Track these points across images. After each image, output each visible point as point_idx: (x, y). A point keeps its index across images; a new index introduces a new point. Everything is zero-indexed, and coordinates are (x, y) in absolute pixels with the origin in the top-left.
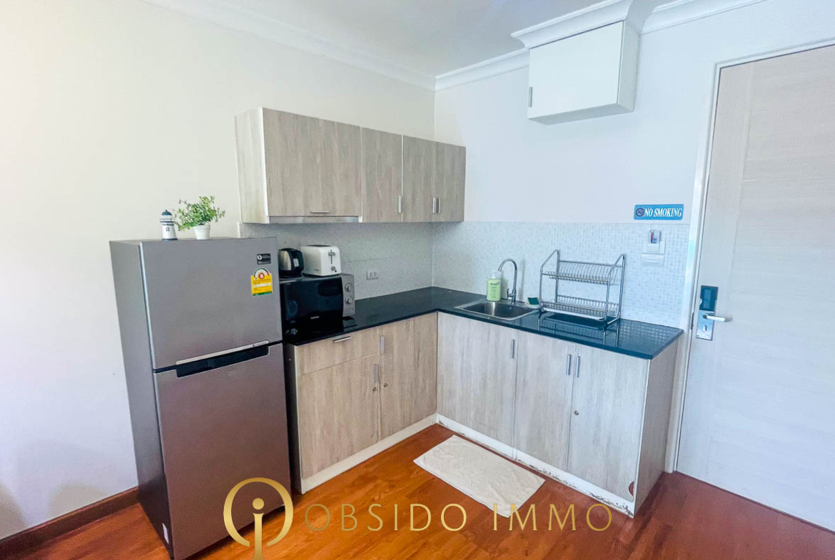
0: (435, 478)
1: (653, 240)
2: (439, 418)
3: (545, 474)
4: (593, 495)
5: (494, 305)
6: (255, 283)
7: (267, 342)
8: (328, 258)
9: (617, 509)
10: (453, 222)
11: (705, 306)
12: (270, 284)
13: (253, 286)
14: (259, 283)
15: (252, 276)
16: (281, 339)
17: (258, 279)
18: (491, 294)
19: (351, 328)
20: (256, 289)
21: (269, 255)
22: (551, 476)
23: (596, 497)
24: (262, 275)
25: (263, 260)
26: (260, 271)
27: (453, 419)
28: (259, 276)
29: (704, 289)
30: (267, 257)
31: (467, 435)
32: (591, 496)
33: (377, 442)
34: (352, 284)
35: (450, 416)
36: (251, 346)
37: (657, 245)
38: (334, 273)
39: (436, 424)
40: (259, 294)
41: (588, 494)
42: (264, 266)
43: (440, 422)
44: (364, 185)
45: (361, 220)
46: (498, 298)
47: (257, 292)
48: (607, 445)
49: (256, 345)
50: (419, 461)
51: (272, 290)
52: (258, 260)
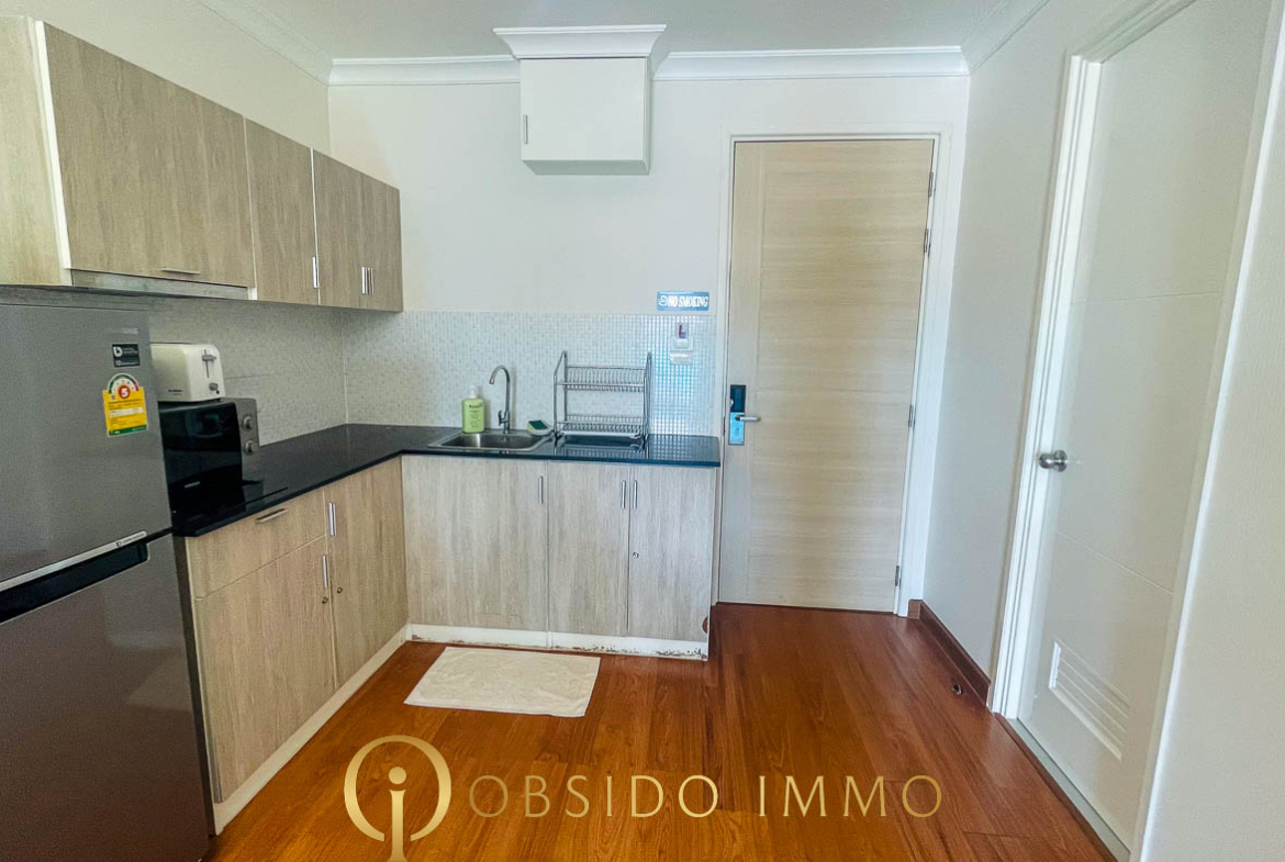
0: (454, 711)
1: (681, 334)
2: (411, 631)
3: (596, 651)
4: (660, 653)
5: (478, 437)
6: (112, 408)
7: (144, 534)
8: (201, 364)
9: (688, 658)
10: (391, 312)
11: (736, 408)
12: (141, 410)
13: (109, 414)
14: (119, 408)
15: (105, 392)
16: (168, 524)
17: (118, 398)
18: (471, 423)
19: (278, 496)
20: (114, 420)
21: (135, 347)
22: (604, 651)
23: (664, 654)
24: (124, 390)
25: (125, 358)
26: (120, 382)
27: (444, 623)
28: (120, 392)
29: (733, 388)
30: (131, 351)
31: (467, 641)
32: (658, 655)
33: (334, 693)
34: (254, 416)
35: (437, 619)
36: (113, 546)
37: (685, 340)
38: (214, 396)
39: (407, 642)
40: (122, 431)
41: (655, 655)
42: (128, 371)
43: (414, 637)
44: (254, 230)
45: (253, 295)
46: (482, 428)
47: (117, 427)
48: (676, 585)
49: (123, 542)
50: (416, 698)
51: (145, 422)
52: (116, 358)
